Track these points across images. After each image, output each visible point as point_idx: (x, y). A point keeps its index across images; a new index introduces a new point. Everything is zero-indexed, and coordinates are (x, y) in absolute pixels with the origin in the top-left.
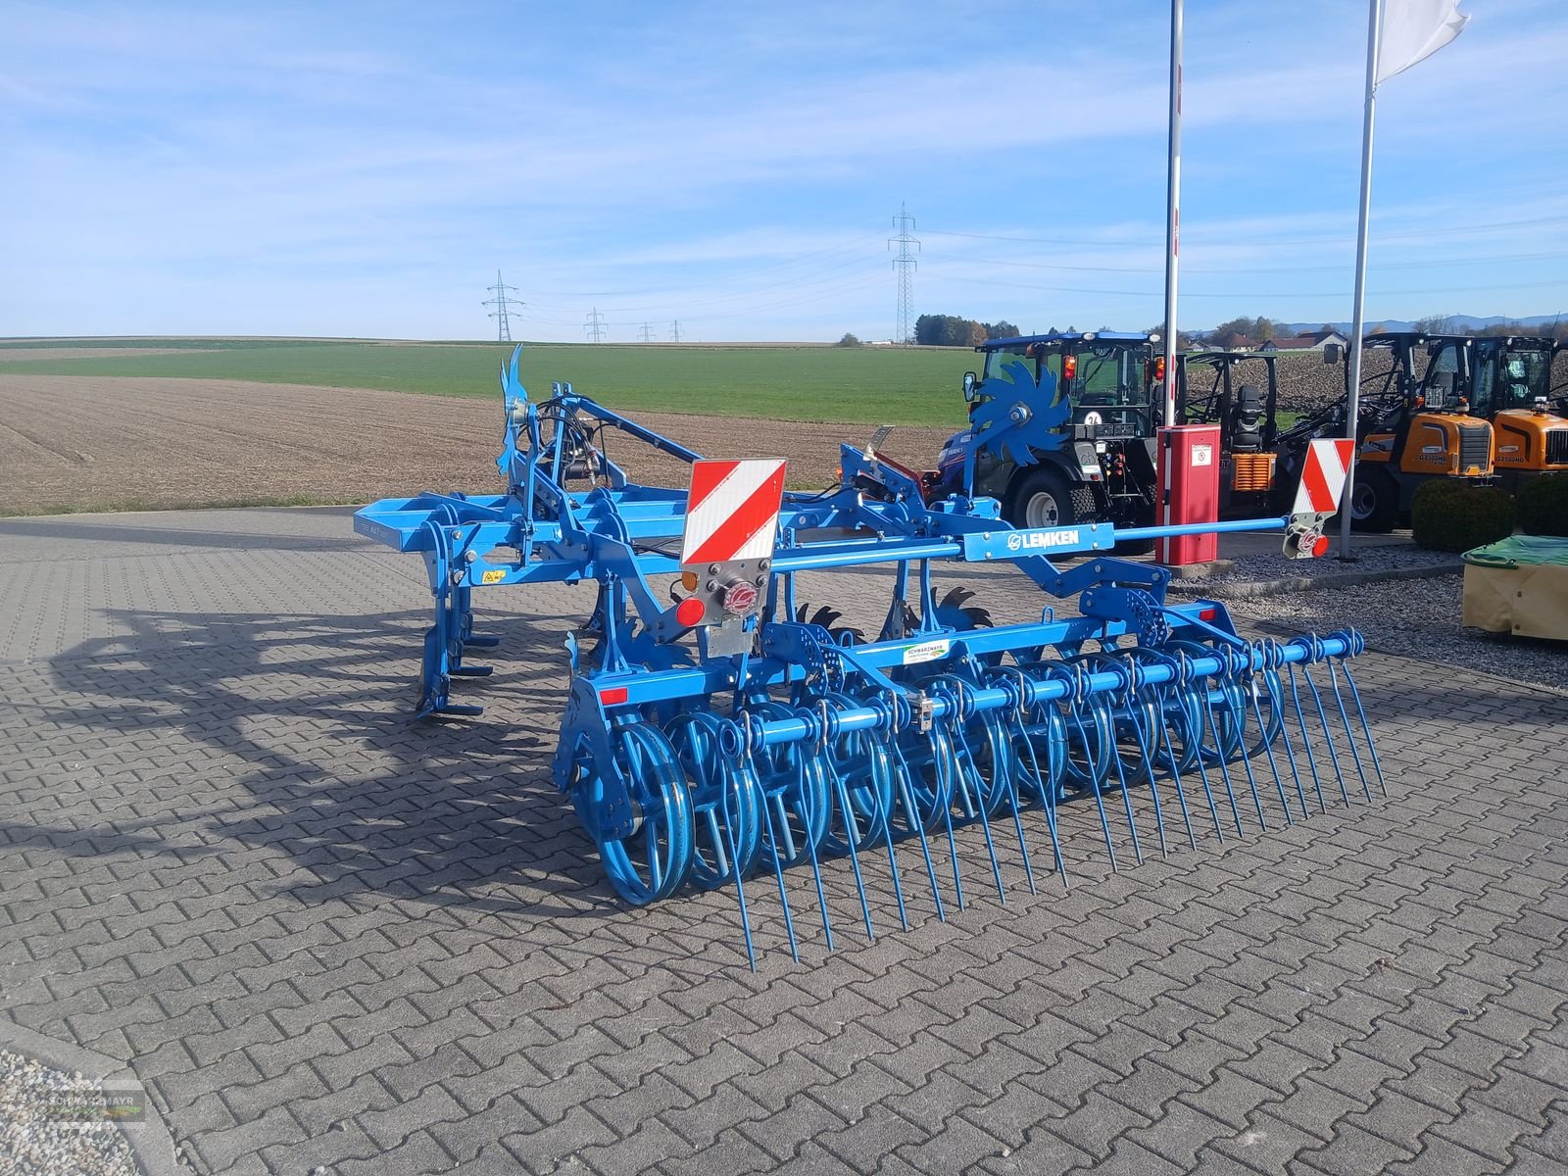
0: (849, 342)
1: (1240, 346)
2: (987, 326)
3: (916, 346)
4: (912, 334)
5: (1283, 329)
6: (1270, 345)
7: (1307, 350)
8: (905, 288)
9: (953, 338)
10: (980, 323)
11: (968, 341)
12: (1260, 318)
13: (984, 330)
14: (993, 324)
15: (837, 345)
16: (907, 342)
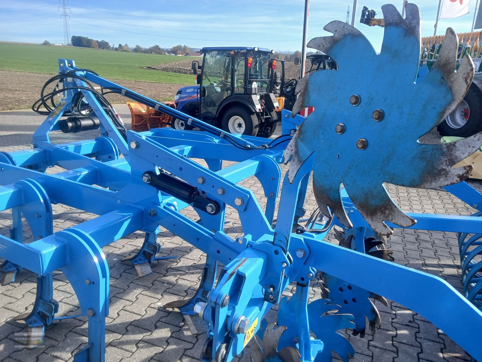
0: (46, 43)
1: (179, 54)
2: (97, 41)
3: (72, 47)
4: (70, 42)
5: (191, 50)
6: (188, 54)
7: (198, 56)
8: (66, 26)
9: (85, 45)
10: (95, 40)
11: (91, 46)
12: (185, 45)
13: (97, 42)
14: (99, 41)
15: (42, 44)
16: (68, 45)
